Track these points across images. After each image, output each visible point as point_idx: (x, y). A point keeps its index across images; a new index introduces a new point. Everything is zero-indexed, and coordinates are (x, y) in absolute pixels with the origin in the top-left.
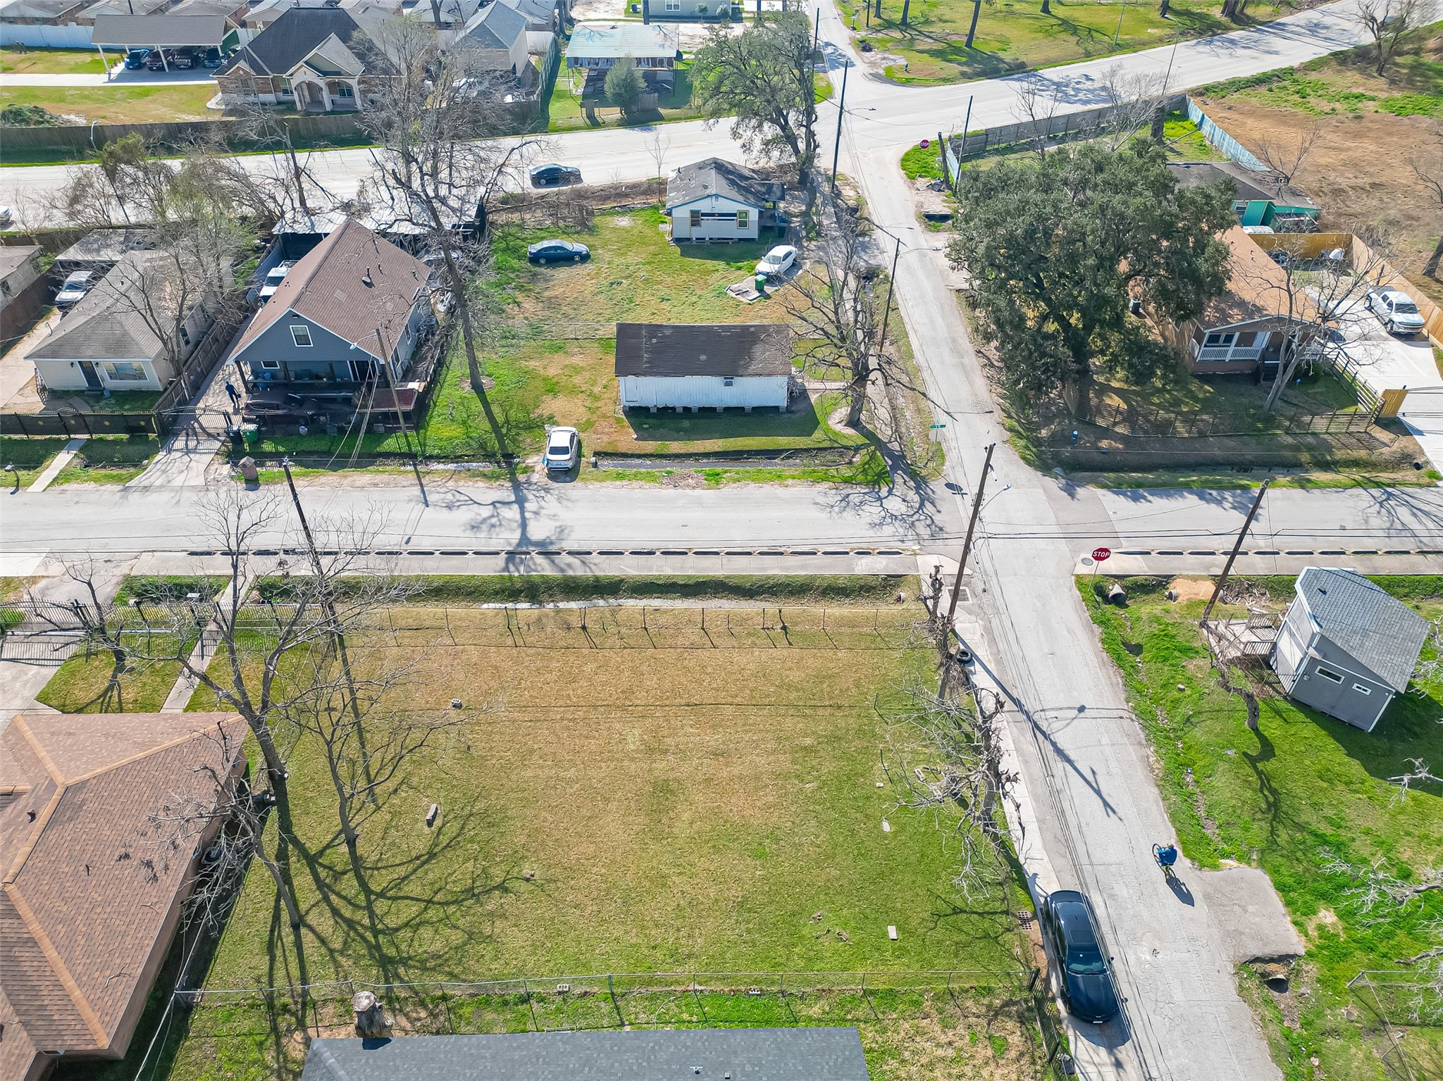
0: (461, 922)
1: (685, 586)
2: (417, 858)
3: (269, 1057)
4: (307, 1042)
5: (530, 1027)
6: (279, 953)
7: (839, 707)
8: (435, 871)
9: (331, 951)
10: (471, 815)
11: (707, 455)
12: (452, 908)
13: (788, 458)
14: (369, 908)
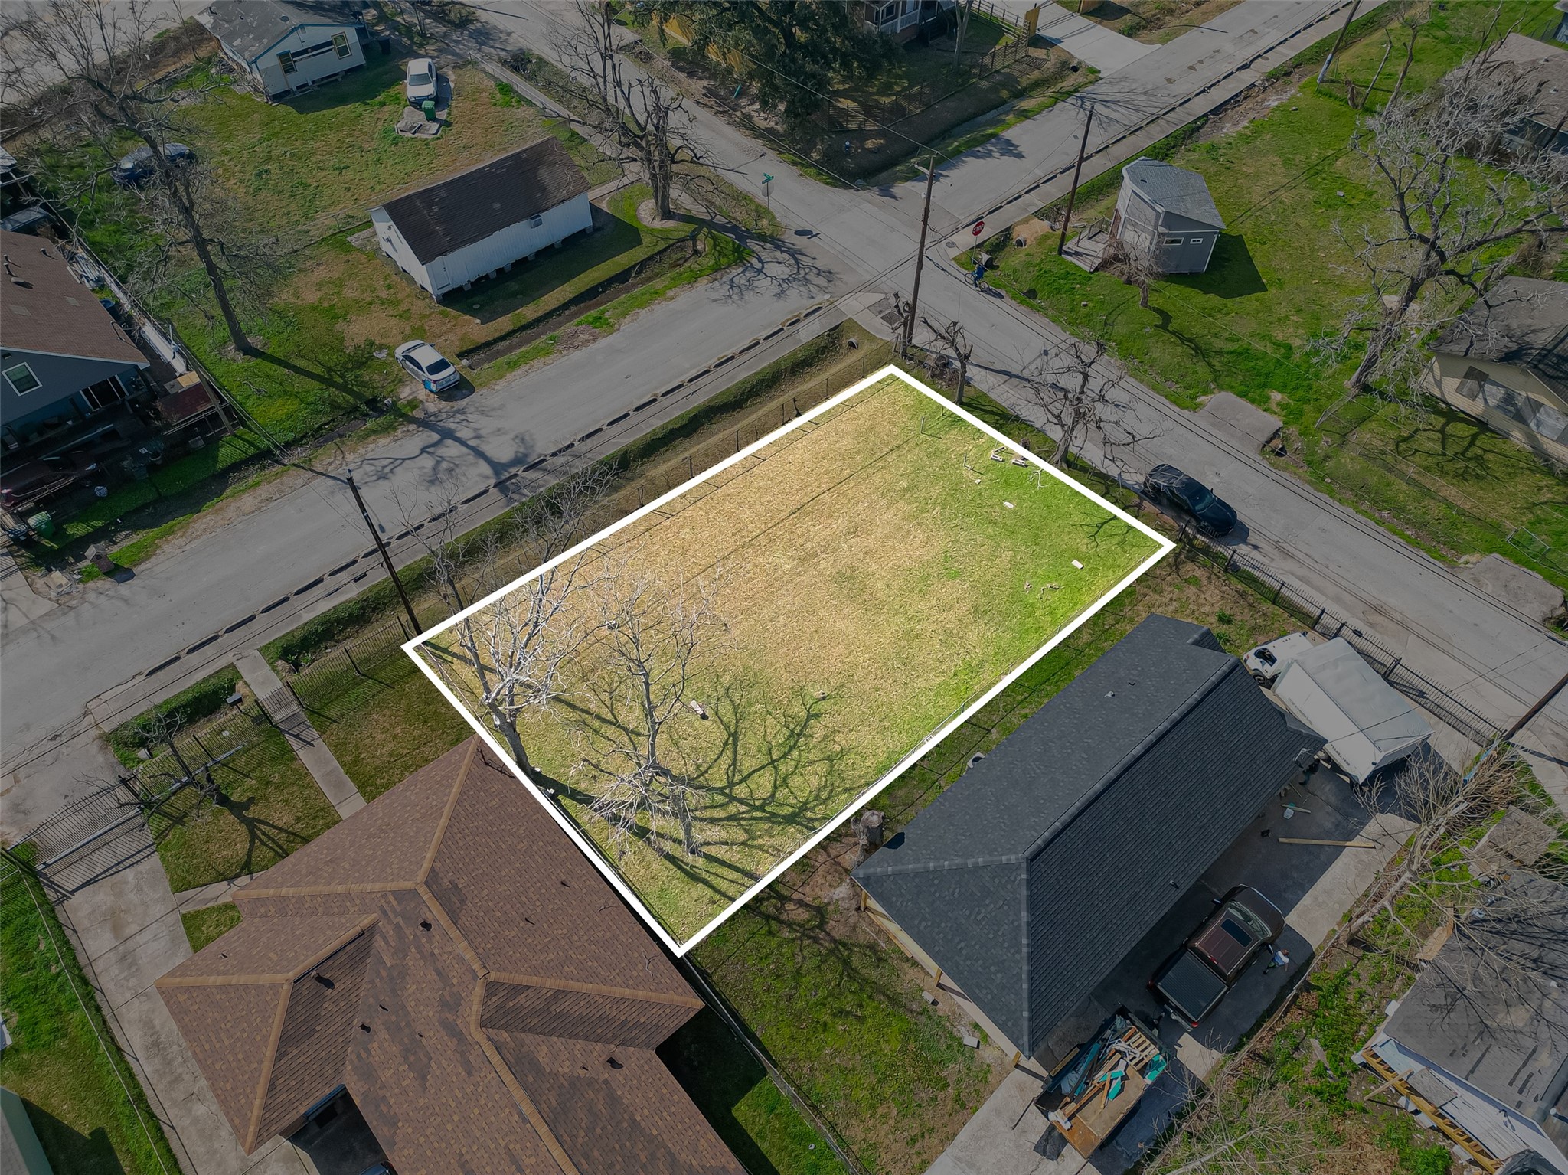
0: (812, 757)
1: (683, 427)
2: (726, 744)
3: (786, 934)
4: (801, 903)
5: (934, 777)
6: (704, 875)
7: (898, 447)
8: (750, 740)
9: (744, 843)
10: (728, 689)
11: (565, 306)
12: (795, 754)
13: (639, 272)
14: (733, 799)
